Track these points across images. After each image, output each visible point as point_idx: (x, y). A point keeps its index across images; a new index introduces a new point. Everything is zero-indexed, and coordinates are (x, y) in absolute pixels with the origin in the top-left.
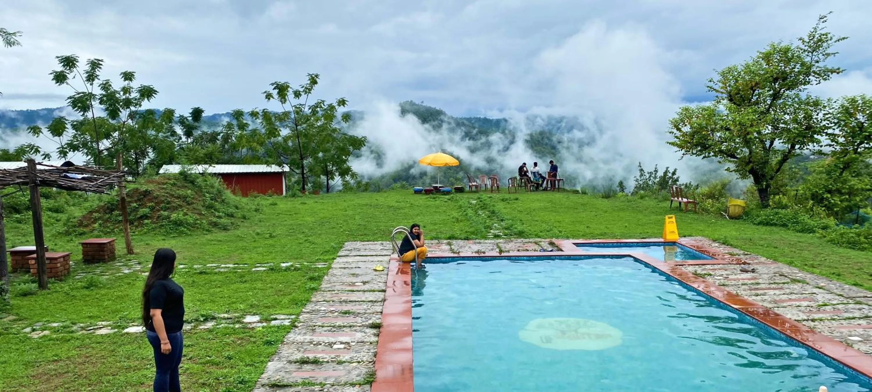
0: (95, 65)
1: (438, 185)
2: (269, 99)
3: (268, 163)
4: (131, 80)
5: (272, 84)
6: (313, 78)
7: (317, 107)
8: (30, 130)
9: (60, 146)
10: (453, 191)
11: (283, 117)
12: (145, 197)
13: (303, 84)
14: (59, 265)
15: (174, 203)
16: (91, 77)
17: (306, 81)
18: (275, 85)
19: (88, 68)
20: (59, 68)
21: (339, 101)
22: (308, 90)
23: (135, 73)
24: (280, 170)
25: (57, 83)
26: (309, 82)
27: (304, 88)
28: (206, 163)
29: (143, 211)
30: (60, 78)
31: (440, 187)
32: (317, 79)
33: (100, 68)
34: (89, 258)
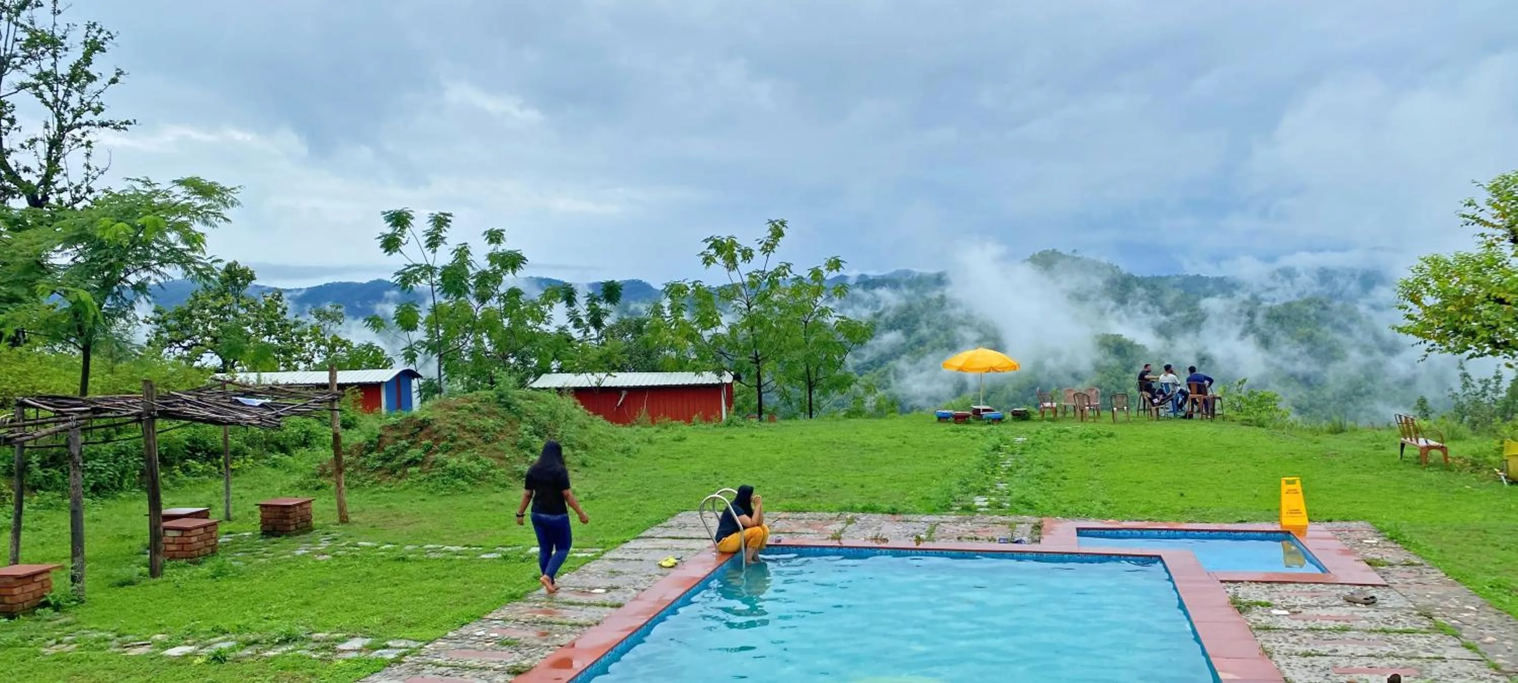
0: (441, 221)
1: (982, 407)
2: (708, 264)
3: (697, 370)
4: (499, 242)
5: (706, 241)
6: (776, 227)
7: (779, 275)
8: (366, 323)
9: (408, 345)
10: (1009, 416)
11: (728, 293)
12: (421, 430)
13: (762, 239)
14: (194, 539)
15: (463, 439)
16: (434, 241)
17: (765, 233)
18: (711, 242)
19: (429, 227)
20: (388, 229)
21: (830, 262)
22: (768, 248)
23: (504, 230)
24: (717, 382)
25: (386, 251)
26: (770, 233)
27: (762, 245)
28: (602, 370)
29: (411, 454)
30: (391, 244)
31: (984, 410)
32: (784, 229)
33: (448, 226)
34: (270, 528)
